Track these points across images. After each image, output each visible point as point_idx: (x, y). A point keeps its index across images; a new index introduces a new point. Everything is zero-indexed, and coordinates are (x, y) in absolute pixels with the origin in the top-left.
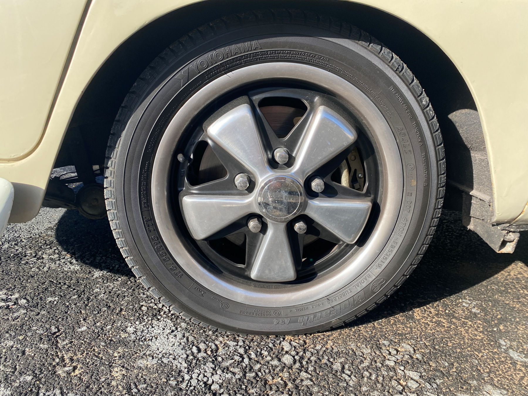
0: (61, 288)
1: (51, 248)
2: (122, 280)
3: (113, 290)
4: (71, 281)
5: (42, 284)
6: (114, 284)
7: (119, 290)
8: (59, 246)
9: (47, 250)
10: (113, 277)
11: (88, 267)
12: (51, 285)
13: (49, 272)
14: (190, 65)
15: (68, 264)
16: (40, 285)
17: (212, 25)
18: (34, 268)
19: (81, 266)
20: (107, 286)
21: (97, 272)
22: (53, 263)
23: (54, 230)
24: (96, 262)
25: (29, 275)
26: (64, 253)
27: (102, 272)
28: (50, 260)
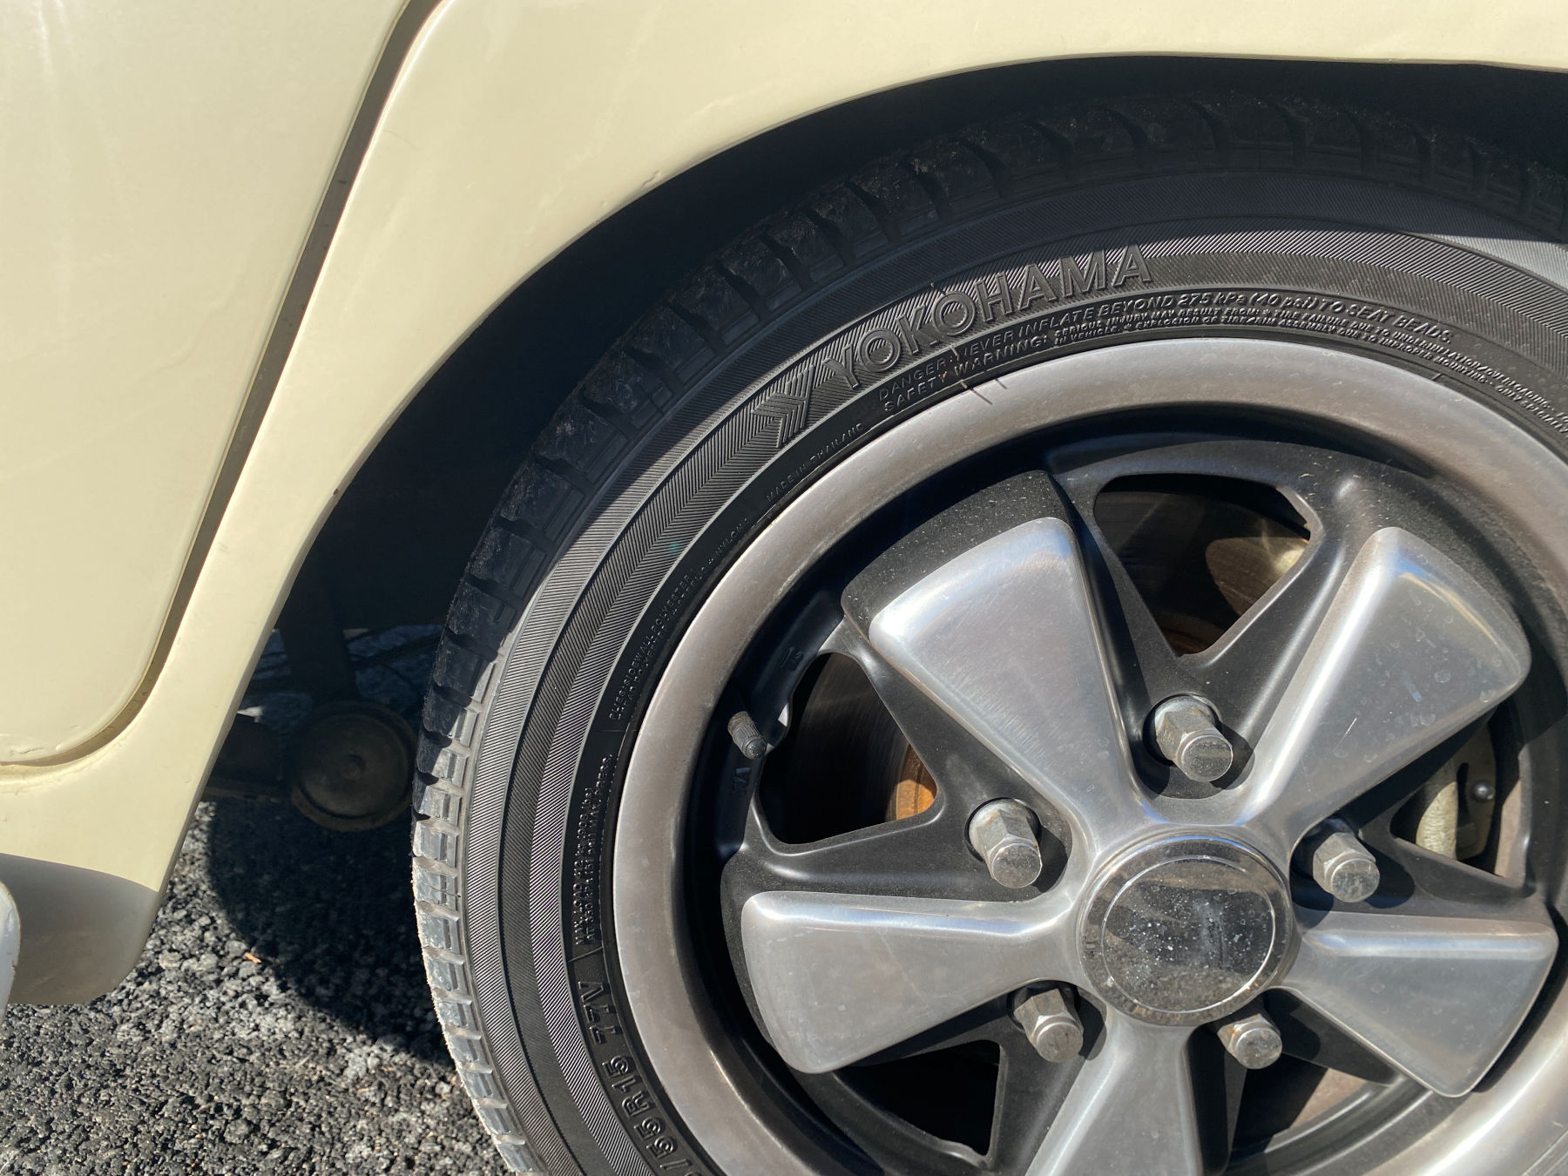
0: (222, 1139)
1: (191, 922)
2: (451, 1091)
3: (422, 1148)
4: (259, 1097)
5: (153, 1114)
6: (423, 1112)
7: (443, 1148)
8: (221, 909)
9: (177, 928)
10: (417, 1079)
11: (324, 1020)
12: (184, 1121)
13: (179, 1046)
14: (824, 358)
15: (251, 1004)
16: (143, 1122)
17: (925, 169)
18: (125, 1027)
19: (299, 1018)
20: (396, 1127)
21: (357, 1051)
22: (197, 1000)
23: (204, 827)
24: (354, 996)
25: (105, 1062)
26: (236, 946)
27: (375, 1049)
28: (184, 986)
